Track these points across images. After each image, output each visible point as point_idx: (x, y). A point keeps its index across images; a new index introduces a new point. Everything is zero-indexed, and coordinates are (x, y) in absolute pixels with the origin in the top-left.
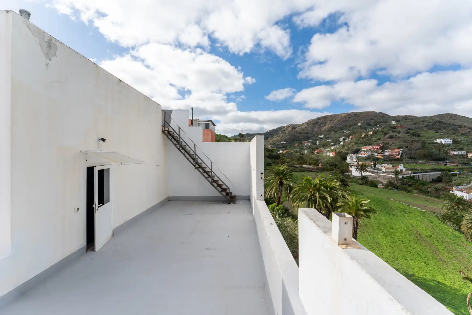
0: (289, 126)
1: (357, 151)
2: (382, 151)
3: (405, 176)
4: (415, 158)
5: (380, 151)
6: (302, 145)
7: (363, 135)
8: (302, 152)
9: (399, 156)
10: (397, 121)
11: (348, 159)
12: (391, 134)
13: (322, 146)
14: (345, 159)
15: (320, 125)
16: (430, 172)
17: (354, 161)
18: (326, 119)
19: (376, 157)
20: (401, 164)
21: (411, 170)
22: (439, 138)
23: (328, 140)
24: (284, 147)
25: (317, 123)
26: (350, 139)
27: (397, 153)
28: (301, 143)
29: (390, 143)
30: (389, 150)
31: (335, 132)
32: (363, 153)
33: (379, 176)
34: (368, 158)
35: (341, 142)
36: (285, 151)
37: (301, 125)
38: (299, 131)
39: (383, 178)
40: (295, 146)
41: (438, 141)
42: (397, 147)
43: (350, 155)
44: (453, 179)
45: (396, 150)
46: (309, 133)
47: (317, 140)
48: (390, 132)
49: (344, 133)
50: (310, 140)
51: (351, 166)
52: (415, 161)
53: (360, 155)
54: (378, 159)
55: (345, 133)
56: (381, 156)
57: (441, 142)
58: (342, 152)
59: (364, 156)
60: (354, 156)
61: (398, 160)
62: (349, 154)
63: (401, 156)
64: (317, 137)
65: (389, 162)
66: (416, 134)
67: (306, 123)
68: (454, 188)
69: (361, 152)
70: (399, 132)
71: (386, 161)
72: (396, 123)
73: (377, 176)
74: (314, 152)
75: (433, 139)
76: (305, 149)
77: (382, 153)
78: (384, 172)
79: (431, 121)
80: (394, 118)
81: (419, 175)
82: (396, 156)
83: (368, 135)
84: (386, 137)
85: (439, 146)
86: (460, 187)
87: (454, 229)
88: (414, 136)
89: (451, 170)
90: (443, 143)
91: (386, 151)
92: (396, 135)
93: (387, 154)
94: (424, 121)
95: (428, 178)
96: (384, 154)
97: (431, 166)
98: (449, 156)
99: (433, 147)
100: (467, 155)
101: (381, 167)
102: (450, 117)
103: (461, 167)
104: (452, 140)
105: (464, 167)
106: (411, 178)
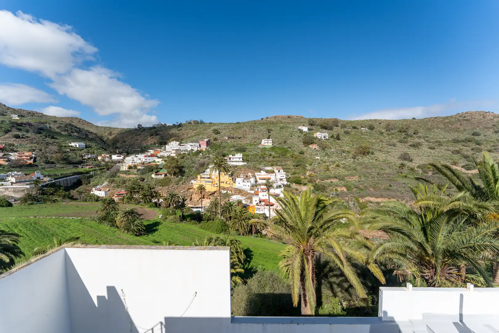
2: (5, 155)
3: (44, 184)
4: (52, 163)
9: (32, 161)
10: (21, 116)
12: (16, 132)
16: (70, 176)
20: (38, 171)
21: (49, 176)
22: (73, 142)
27: (29, 158)
29: (16, 145)
30: (16, 154)
33: (7, 189)
39: (14, 191)
41: (73, 144)
42: (27, 149)
44: (91, 180)
45: (27, 154)
48: (14, 130)
52: (53, 165)
56: (3, 162)
57: (76, 146)
61: (31, 165)
63: (35, 161)
65: (18, 169)
66: (50, 135)
68: (94, 189)
70: (27, 131)
71: (13, 167)
72: (18, 118)
73: (3, 190)
75: (67, 142)
77: (5, 158)
78: (14, 183)
79: (62, 122)
80: (14, 111)
81: (60, 181)
82: (28, 161)
84: (7, 135)
85: (75, 150)
86: (98, 187)
87: (110, 226)
88: (46, 137)
89: (88, 172)
90: (78, 146)
91: (11, 154)
92: (24, 135)
93: (13, 158)
94: (55, 122)
95: (69, 182)
96: (8, 158)
97: (70, 170)
98: (85, 159)
99: (69, 150)
100: (97, 158)
101: (8, 176)
102: (79, 121)
103: (94, 169)
104: (84, 145)
105: (97, 168)
106: (52, 185)
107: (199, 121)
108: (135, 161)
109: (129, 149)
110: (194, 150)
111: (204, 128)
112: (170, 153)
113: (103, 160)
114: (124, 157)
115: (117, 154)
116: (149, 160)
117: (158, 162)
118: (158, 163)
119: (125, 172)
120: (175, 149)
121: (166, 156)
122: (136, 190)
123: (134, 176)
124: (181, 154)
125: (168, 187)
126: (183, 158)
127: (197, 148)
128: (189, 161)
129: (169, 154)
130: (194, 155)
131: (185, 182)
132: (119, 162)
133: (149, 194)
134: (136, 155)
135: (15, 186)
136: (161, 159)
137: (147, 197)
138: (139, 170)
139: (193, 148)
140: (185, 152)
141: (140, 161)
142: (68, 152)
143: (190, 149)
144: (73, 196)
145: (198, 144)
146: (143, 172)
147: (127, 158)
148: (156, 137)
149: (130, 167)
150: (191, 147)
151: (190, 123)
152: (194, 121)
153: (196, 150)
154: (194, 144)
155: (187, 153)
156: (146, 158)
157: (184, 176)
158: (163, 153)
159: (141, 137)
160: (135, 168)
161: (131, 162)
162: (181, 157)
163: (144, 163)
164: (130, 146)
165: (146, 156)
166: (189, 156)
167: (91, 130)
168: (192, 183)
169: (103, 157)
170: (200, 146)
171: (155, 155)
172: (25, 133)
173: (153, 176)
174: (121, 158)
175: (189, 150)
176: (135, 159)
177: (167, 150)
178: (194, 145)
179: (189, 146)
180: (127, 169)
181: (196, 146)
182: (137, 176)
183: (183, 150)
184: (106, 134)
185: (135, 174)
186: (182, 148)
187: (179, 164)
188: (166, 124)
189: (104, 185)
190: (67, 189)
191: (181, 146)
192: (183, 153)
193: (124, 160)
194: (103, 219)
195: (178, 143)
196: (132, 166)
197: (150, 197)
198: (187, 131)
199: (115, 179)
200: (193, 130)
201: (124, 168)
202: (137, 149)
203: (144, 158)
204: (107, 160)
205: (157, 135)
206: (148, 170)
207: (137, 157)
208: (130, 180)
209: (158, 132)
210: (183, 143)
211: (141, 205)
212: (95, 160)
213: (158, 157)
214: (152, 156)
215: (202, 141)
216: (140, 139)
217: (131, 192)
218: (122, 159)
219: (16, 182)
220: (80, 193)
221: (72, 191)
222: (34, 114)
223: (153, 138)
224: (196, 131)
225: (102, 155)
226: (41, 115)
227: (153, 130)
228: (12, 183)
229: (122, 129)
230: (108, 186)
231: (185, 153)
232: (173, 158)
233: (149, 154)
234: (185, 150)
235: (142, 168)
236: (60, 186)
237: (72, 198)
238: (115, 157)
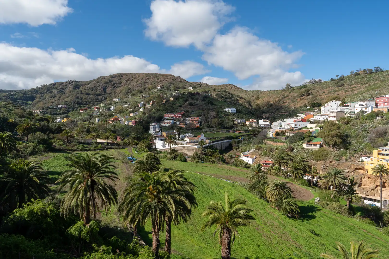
0: (70, 83)
1: (160, 119)
2: (184, 119)
3: (206, 145)
4: (212, 127)
5: (182, 119)
6: (90, 111)
7: (164, 101)
8: (91, 121)
10: (194, 88)
11: (151, 129)
12: (190, 101)
13: (118, 112)
14: (147, 129)
15: (114, 84)
16: (223, 140)
17: (158, 132)
18: (122, 77)
19: (179, 126)
20: (202, 133)
21: (209, 139)
22: (227, 107)
23: (125, 106)
24: (63, 113)
25: (111, 81)
26: (151, 105)
27: (197, 122)
28: (89, 108)
29: (190, 111)
30: (190, 119)
31: (134, 95)
32: (166, 121)
33: (184, 147)
34: (172, 127)
35: (140, 108)
36: (65, 120)
37: (88, 83)
38: (86, 91)
39: (188, 150)
40: (80, 112)
41: (227, 110)
42: (197, 115)
43: (153, 124)
44: (240, 146)
45: (196, 119)
46: (99, 95)
47: (111, 104)
48: (190, 99)
49: (143, 96)
50: (102, 105)
51: (155, 138)
52: (212, 129)
53: (163, 125)
54: (181, 128)
55: (145, 97)
56: (183, 125)
57: (229, 111)
58: (143, 120)
59: (167, 125)
60: (157, 125)
61: (198, 129)
62: (151, 122)
63: (201, 125)
64: (112, 100)
65: (190, 131)
66: (211, 102)
67: (94, 80)
68: (242, 155)
69: (163, 120)
70: (197, 100)
71: (188, 130)
72: (192, 90)
73: (182, 148)
74: (108, 121)
75: (223, 107)
76: (96, 117)
77: (184, 122)
78: (188, 143)
79: (219, 90)
80: (190, 84)
81: (216, 144)
82: (197, 125)
83: (169, 101)
84: (186, 104)
85: (228, 115)
86: (246, 153)
87: (259, 197)
88: (209, 104)
89: (237, 137)
90: (230, 111)
91: (187, 119)
92: (195, 103)
93: (188, 122)
94: (215, 90)
95: (223, 146)
96: (186, 122)
97: (224, 134)
98: (235, 124)
99: (223, 115)
100: (246, 123)
101: (185, 137)
102: (232, 88)
103: (243, 134)
104: (236, 109)
105: (245, 134)
106: (211, 147)
107: (374, 69)
108: (283, 127)
109: (276, 113)
110: (366, 112)
111: (382, 78)
112: (327, 117)
113: (251, 126)
114: (271, 122)
115: (264, 119)
116: (300, 125)
117: (311, 128)
118: (311, 130)
119: (272, 139)
120: (334, 111)
121: (322, 121)
122: (285, 161)
123: (282, 144)
124: (344, 118)
125: (324, 162)
126: (348, 123)
127: (372, 108)
128: (358, 129)
129: (326, 119)
130: (366, 119)
131: (350, 158)
132: (265, 128)
133: (301, 167)
134: (285, 120)
135: (189, 145)
136: (315, 125)
137: (299, 171)
138: (288, 137)
139: (364, 109)
140: (351, 115)
141: (289, 126)
142: (223, 117)
143: (359, 110)
144: (225, 160)
145: (373, 103)
146: (292, 140)
147: (274, 124)
148: (307, 97)
149: (277, 134)
150: (362, 107)
151: (357, 74)
152: (364, 71)
153: (370, 111)
154: (366, 102)
155: (353, 116)
156: (297, 123)
157: (348, 149)
158: (317, 117)
159: (289, 99)
160: (283, 135)
161: (278, 128)
162: (345, 122)
163: (293, 130)
164: (277, 109)
165: (296, 121)
166: (358, 121)
167: (241, 95)
168: (362, 161)
169: (250, 122)
170: (376, 105)
171: (307, 121)
172: (195, 102)
173: (305, 145)
174: (268, 123)
175: (358, 113)
176: (283, 124)
177: (322, 113)
178: (366, 105)
179: (357, 106)
180: (274, 136)
181: (370, 106)
182: (285, 144)
183: (347, 112)
184: (254, 98)
185: (283, 142)
186: (346, 109)
187: (341, 131)
188: (320, 80)
189: (251, 151)
190: (222, 152)
191: (344, 106)
192: (348, 117)
193: (271, 125)
194: (253, 188)
195: (339, 103)
196: (280, 132)
197: (302, 172)
198: (352, 86)
199: (262, 146)
200: (363, 84)
201: (271, 134)
202: (284, 114)
203: (293, 123)
204: (254, 125)
205: (309, 95)
206: (298, 138)
207: (285, 122)
208: (277, 149)
209: (310, 92)
210: (347, 103)
211: (291, 180)
212: (244, 126)
213: (310, 122)
214: (303, 120)
215: (381, 98)
216: (288, 101)
217: (280, 163)
218: (268, 125)
219: (190, 142)
220: (231, 157)
221: (224, 154)
222: (201, 85)
223: (303, 99)
224: (367, 85)
225: (250, 120)
226: (205, 85)
227: (303, 90)
228: (187, 143)
229: (269, 91)
230: (255, 153)
231: (350, 117)
232: (333, 124)
233: (300, 118)
234: (350, 112)
235: (291, 135)
236: (216, 149)
237: (224, 161)
238: (261, 123)
